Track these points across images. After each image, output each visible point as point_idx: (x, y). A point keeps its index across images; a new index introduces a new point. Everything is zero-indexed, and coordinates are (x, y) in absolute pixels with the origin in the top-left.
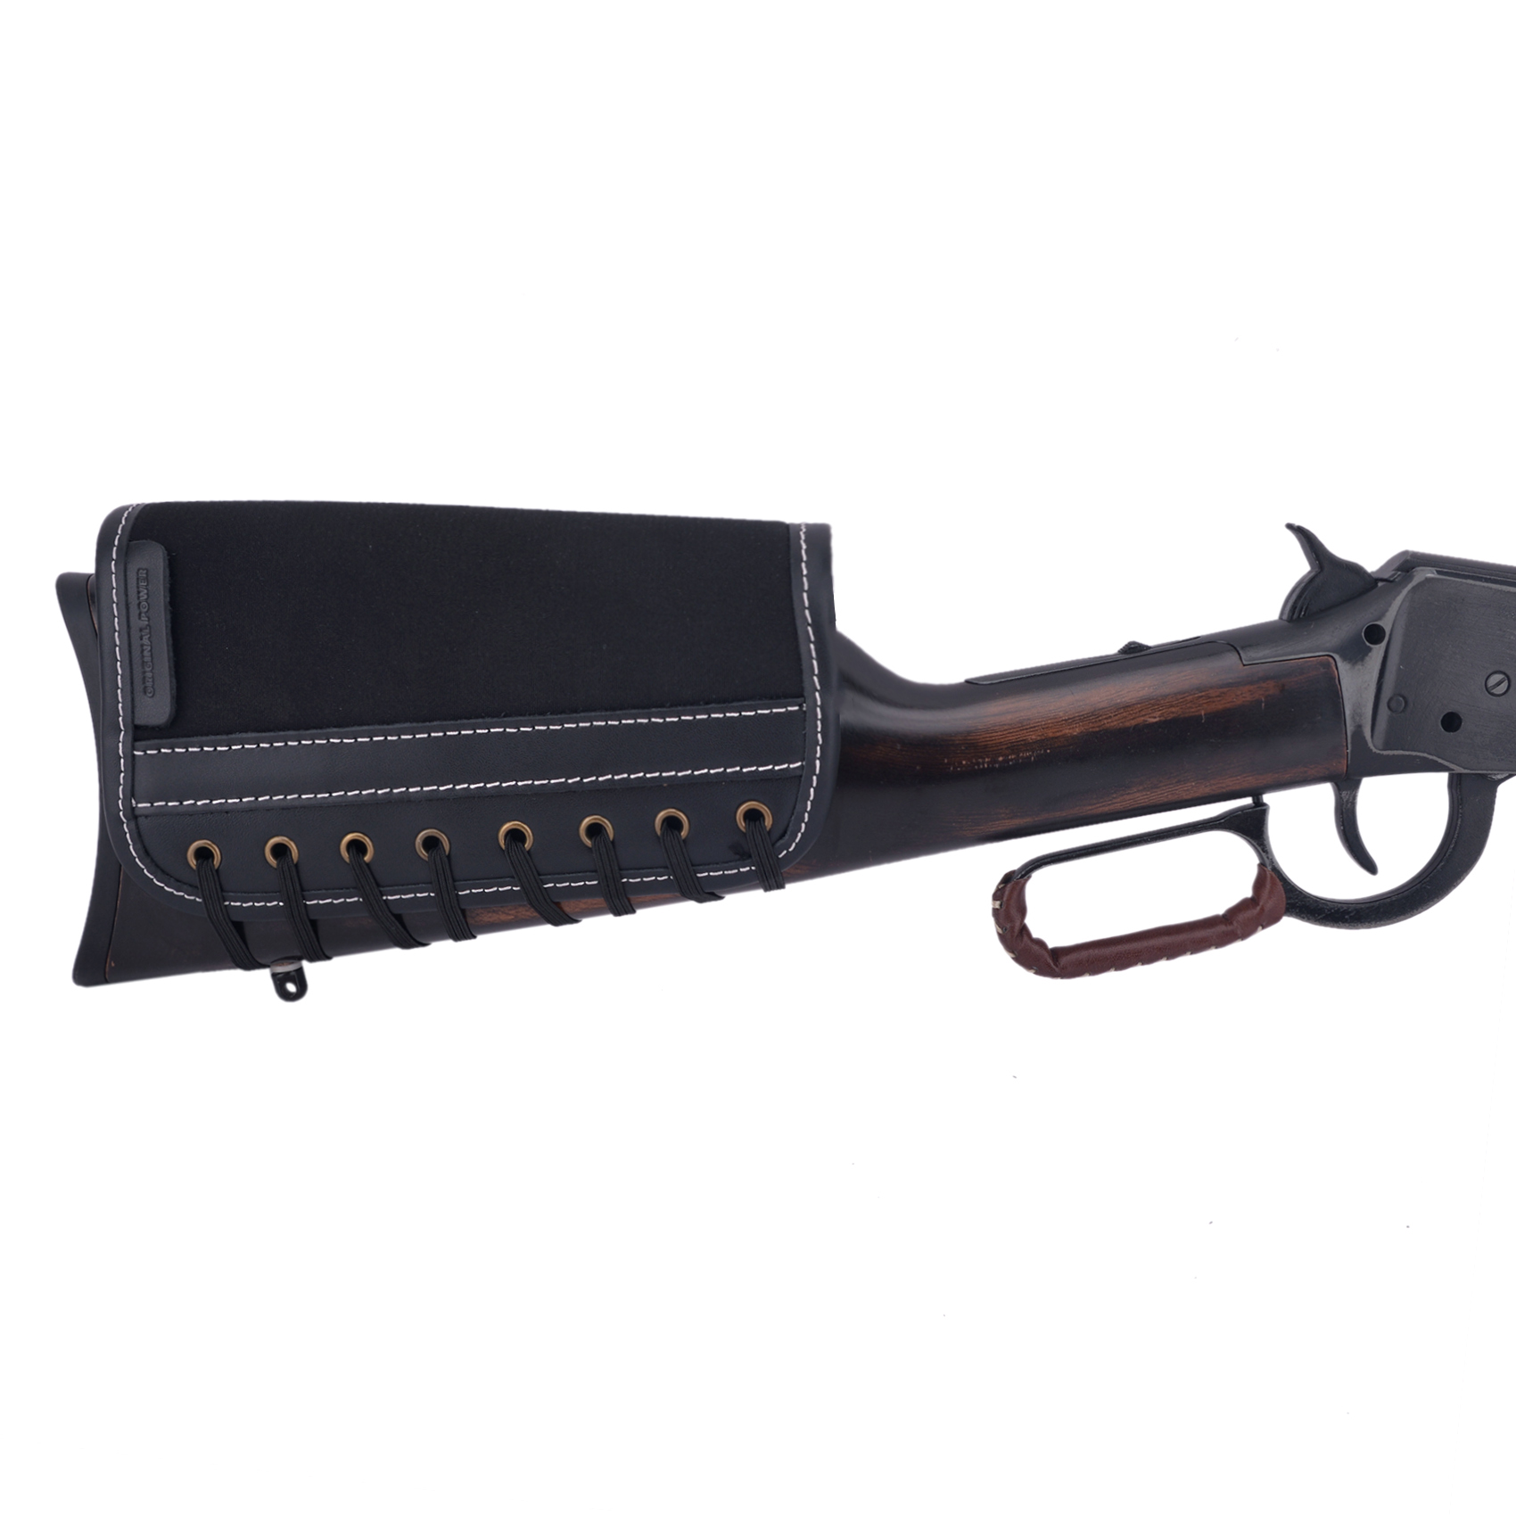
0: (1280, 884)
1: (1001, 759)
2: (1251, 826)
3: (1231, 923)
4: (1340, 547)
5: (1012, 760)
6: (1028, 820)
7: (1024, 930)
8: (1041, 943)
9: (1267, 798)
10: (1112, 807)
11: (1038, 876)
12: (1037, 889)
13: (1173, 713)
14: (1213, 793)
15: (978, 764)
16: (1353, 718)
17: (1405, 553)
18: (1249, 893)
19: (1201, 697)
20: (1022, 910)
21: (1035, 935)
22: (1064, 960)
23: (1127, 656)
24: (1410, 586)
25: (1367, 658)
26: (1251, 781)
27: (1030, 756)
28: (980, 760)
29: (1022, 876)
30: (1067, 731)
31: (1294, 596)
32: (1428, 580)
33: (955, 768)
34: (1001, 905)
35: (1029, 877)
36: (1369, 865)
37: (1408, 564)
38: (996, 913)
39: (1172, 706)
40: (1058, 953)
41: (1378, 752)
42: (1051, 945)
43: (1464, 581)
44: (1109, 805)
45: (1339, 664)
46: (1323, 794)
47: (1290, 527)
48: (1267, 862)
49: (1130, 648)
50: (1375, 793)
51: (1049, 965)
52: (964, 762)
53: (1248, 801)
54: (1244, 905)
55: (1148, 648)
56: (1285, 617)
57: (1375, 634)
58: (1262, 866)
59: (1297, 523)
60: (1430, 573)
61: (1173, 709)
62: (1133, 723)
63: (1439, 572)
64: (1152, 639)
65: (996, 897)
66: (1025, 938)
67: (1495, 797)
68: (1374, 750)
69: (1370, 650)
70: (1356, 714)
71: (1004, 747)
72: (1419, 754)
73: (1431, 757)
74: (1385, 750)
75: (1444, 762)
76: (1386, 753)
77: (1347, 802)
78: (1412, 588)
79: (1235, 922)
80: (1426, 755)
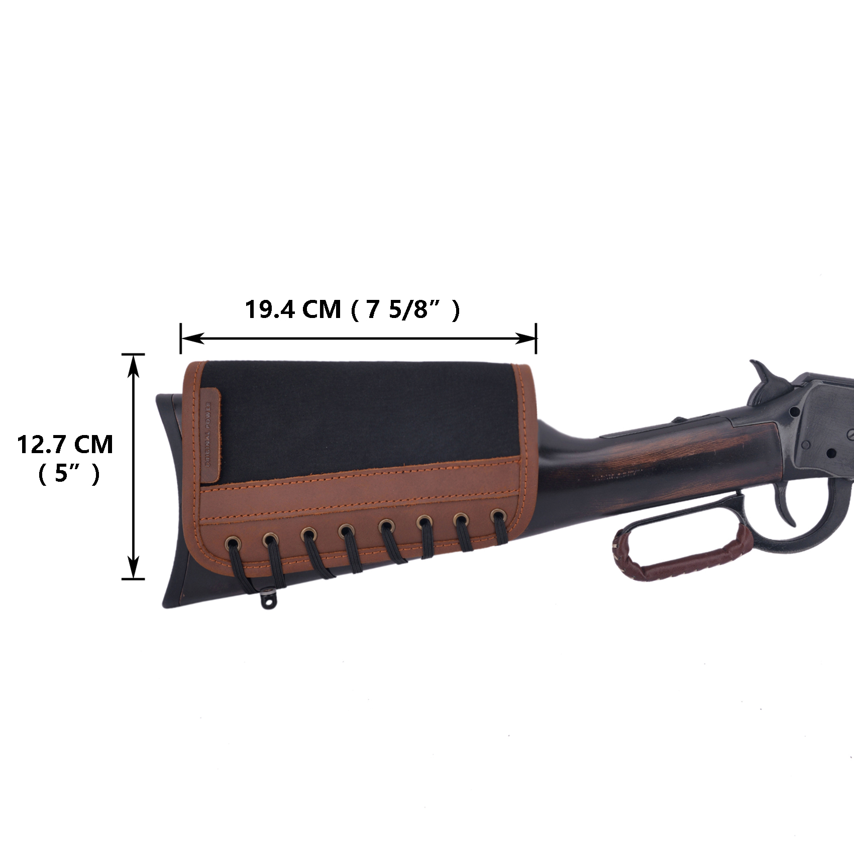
0: (750, 532)
1: (619, 474)
2: (736, 505)
3: (727, 552)
4: (776, 370)
5: (624, 475)
6: (632, 504)
7: (628, 558)
8: (637, 565)
9: (743, 491)
11: (634, 532)
12: (634, 538)
13: (700, 450)
14: (719, 489)
15: (608, 477)
16: (786, 452)
17: (806, 374)
18: (734, 538)
19: (714, 443)
20: (627, 549)
21: (634, 560)
22: (648, 572)
23: (677, 424)
24: (811, 389)
25: (792, 423)
26: (737, 483)
27: (633, 473)
28: (610, 475)
29: (628, 532)
30: (650, 460)
31: (755, 394)
32: (819, 386)
33: (598, 479)
34: (617, 546)
35: (630, 532)
36: (792, 523)
37: (808, 379)
38: (614, 550)
39: (700, 447)
40: (645, 569)
41: (797, 468)
42: (641, 565)
43: (836, 386)
44: (670, 496)
45: (779, 426)
46: (768, 491)
47: (752, 361)
48: (744, 522)
49: (678, 420)
50: (794, 488)
51: (641, 575)
52: (602, 476)
53: (734, 493)
54: (732, 544)
55: (685, 420)
56: (751, 404)
57: (795, 412)
58: (741, 524)
59: (755, 359)
60: (820, 383)
61: (701, 449)
62: (682, 456)
63: (824, 382)
64: (688, 415)
65: (614, 542)
66: (629, 562)
67: (851, 489)
68: (796, 467)
69: (793, 419)
70: (787, 450)
71: (621, 468)
72: (816, 469)
73: (822, 470)
74: (800, 467)
75: (826, 472)
76: (801, 468)
77: (781, 493)
78: (812, 390)
79: (729, 552)
80: (820, 469)
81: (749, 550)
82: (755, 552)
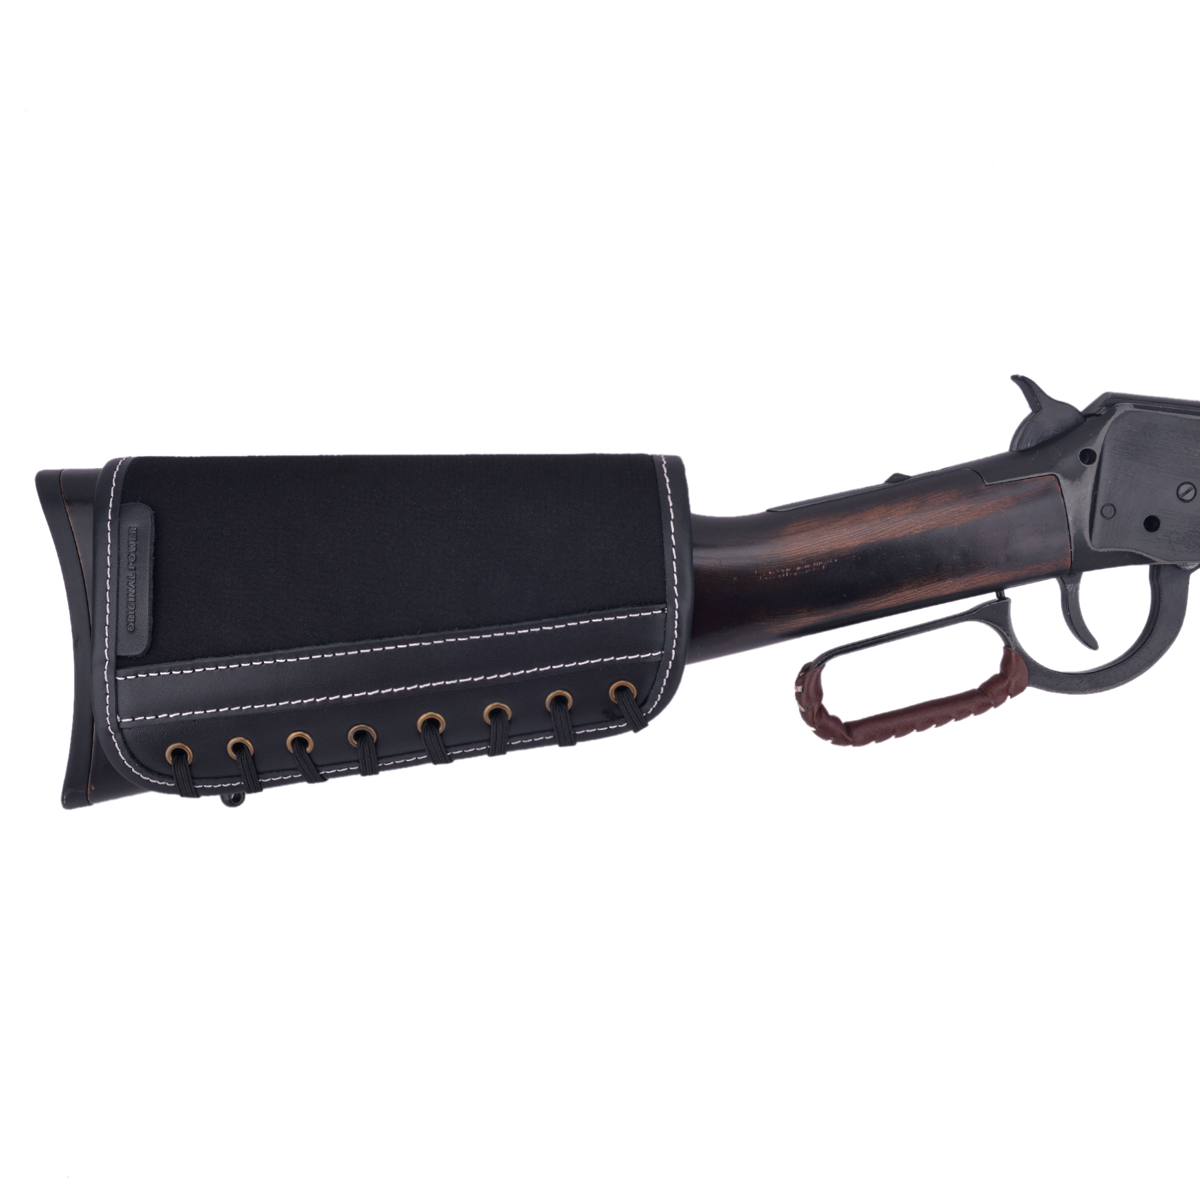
0: (1022, 661)
1: (798, 568)
2: (997, 616)
3: (986, 694)
4: (1054, 390)
5: (807, 569)
6: (822, 617)
7: (822, 710)
8: (836, 720)
9: (1008, 593)
10: (888, 604)
11: (830, 664)
12: (830, 676)
13: (933, 525)
14: (967, 588)
15: (781, 573)
16: (1074, 523)
17: (1106, 395)
18: (997, 671)
19: (954, 511)
20: (819, 694)
21: (831, 712)
22: (855, 733)
23: (893, 484)
24: (1113, 418)
25: (1084, 476)
26: (995, 578)
27: (821, 565)
28: (783, 570)
29: (819, 665)
30: (850, 544)
31: (1021, 431)
32: (1127, 413)
33: (763, 577)
34: (803, 690)
35: (824, 666)
36: (1090, 642)
37: (1110, 402)
38: (798, 696)
39: (931, 520)
40: (850, 727)
41: (1095, 549)
42: (844, 720)
43: (1156, 412)
44: (885, 602)
45: (1061, 481)
46: (1050, 588)
47: (1016, 378)
48: (1012, 644)
49: (895, 479)
50: (1093, 583)
51: (844, 737)
52: (770, 573)
53: (992, 596)
54: (994, 681)
55: (909, 477)
56: (1014, 449)
57: (1088, 457)
58: (1007, 648)
59: (1021, 374)
60: (1128, 407)
61: (933, 523)
62: (901, 534)
63: (1135, 406)
65: (797, 683)
66: (823, 715)
67: (1188, 583)
68: (1092, 548)
69: (1085, 469)
70: (1076, 520)
71: (801, 558)
72: (1128, 550)
73: (1137, 552)
74: (1101, 548)
75: (1145, 555)
76: (1101, 550)
77: (1072, 592)
78: (1116, 419)
79: (988, 693)
80: (1133, 551)
81: (1019, 689)
82: (1031, 692)
